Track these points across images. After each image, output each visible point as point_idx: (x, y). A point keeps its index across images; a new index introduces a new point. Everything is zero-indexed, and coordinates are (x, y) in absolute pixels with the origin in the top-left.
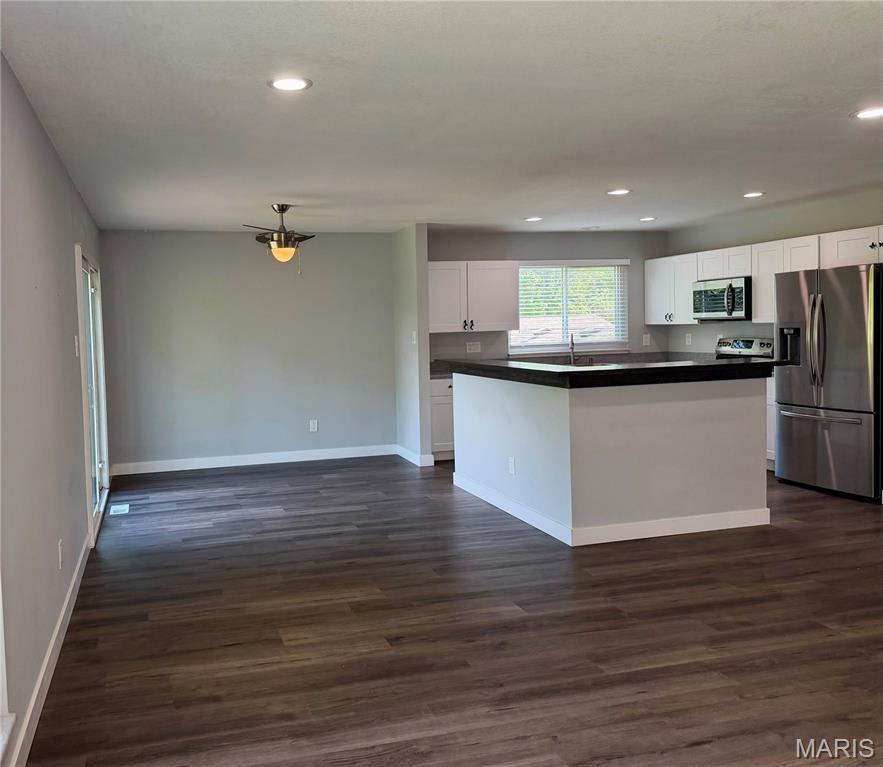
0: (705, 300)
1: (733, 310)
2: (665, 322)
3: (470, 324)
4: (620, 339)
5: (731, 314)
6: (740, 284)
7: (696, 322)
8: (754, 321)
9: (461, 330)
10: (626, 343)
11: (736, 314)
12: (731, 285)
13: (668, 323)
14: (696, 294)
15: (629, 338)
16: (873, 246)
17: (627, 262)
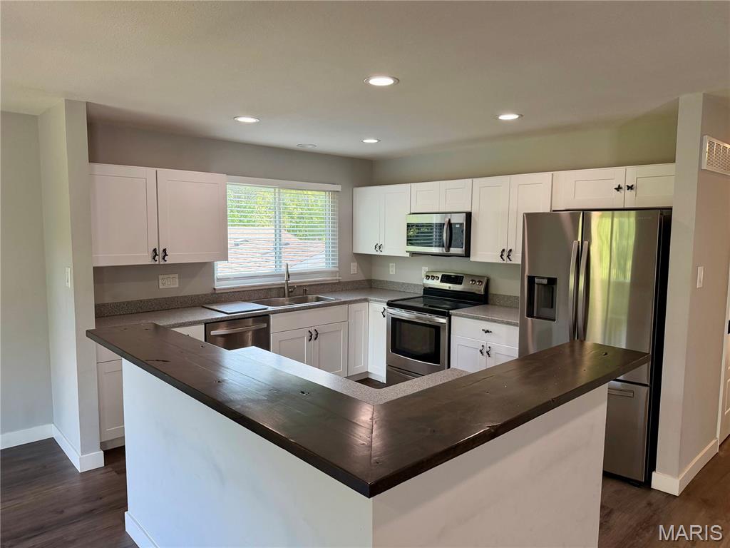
0: (417, 234)
1: (450, 246)
2: (373, 252)
3: (161, 255)
4: (331, 267)
5: (449, 250)
6: (460, 219)
7: (408, 255)
8: (472, 258)
9: (149, 261)
10: (336, 272)
11: (453, 251)
12: (449, 220)
13: (378, 253)
14: (409, 226)
15: (338, 267)
16: (619, 188)
17: (338, 188)
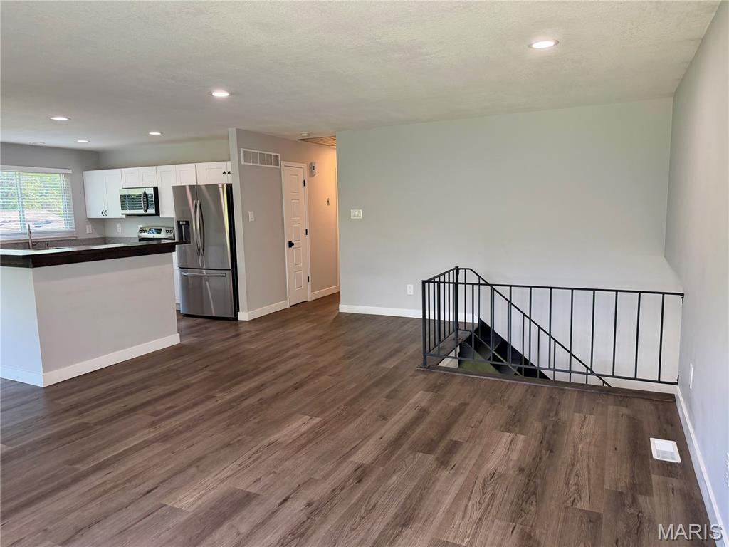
0: (127, 201)
1: (147, 209)
2: (102, 217)
4: (69, 229)
5: (146, 211)
6: (150, 191)
7: (123, 216)
8: (161, 216)
10: (74, 232)
11: (149, 211)
12: (145, 192)
13: (105, 217)
14: (122, 196)
15: (75, 228)
16: (224, 173)
17: (70, 171)
